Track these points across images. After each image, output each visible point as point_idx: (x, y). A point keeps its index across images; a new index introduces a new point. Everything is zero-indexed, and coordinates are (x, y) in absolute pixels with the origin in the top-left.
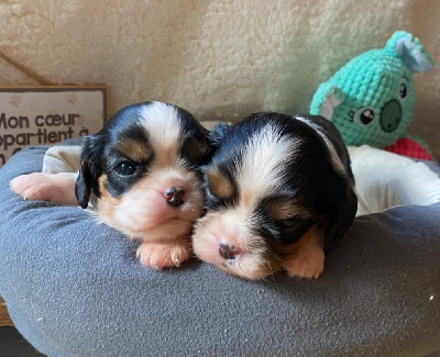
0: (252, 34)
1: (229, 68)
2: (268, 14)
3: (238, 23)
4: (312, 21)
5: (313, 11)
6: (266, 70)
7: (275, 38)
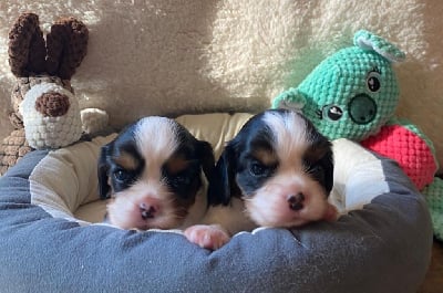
0: (256, 37)
1: (237, 68)
2: (271, 18)
3: (243, 27)
4: (313, 23)
5: (314, 13)
6: (271, 68)
7: (277, 40)
